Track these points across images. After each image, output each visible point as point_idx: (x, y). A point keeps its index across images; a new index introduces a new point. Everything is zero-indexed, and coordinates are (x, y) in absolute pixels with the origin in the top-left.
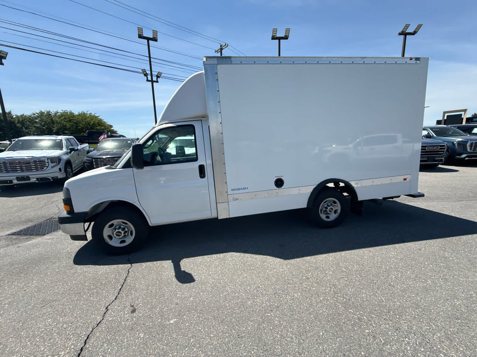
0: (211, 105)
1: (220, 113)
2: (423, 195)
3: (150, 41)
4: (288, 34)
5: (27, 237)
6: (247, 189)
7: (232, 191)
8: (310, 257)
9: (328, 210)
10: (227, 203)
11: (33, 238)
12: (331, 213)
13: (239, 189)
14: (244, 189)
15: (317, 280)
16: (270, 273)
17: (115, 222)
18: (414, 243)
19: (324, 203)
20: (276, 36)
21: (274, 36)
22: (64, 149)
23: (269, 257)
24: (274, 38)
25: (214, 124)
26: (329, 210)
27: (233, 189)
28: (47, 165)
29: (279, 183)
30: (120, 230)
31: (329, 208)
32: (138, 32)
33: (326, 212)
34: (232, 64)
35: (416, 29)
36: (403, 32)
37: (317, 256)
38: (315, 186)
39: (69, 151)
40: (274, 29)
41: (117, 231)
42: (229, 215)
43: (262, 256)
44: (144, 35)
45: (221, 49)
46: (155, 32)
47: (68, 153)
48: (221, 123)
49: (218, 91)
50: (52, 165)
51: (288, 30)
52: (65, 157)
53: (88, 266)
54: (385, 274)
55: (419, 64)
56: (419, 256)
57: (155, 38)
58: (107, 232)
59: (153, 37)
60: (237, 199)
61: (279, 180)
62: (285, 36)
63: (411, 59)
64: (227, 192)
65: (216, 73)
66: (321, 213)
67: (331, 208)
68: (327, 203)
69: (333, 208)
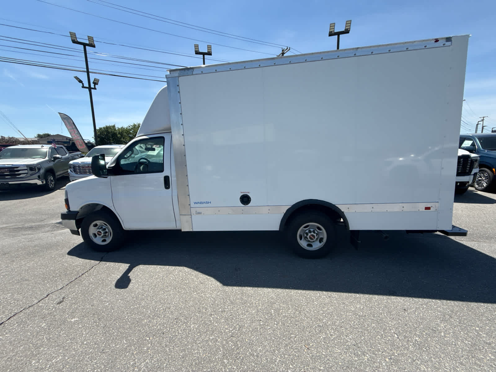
0: (174, 117)
1: (182, 124)
2: (465, 234)
3: (205, 56)
4: (349, 27)
6: (210, 203)
7: (195, 204)
8: (251, 288)
9: (308, 237)
10: (190, 216)
12: (314, 241)
13: (201, 203)
14: (207, 203)
17: (98, 222)
18: (403, 298)
19: (305, 227)
20: (334, 31)
21: (332, 32)
23: (212, 279)
24: (331, 34)
25: (177, 138)
26: (310, 237)
27: (196, 202)
29: (245, 199)
30: (100, 230)
31: (309, 234)
32: (195, 49)
33: (306, 239)
34: (194, 75)
37: (259, 289)
38: (290, 206)
40: (332, 24)
41: (98, 230)
42: (192, 228)
43: (207, 276)
45: (283, 53)
46: (209, 47)
48: (183, 135)
49: (180, 103)
51: (349, 23)
55: (450, 46)
56: (393, 319)
57: (209, 52)
58: (92, 230)
60: (200, 213)
61: (245, 196)
62: (345, 30)
63: (437, 41)
64: (189, 205)
65: (178, 86)
66: (301, 239)
67: (312, 235)
68: (310, 228)
69: (315, 235)
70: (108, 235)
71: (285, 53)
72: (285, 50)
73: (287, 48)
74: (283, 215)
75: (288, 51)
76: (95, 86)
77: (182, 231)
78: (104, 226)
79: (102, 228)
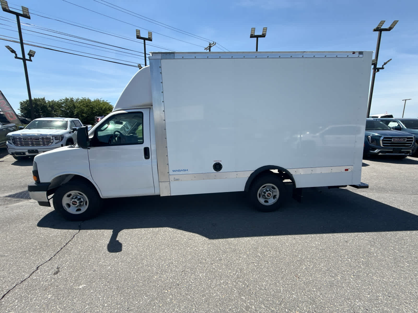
0: (155, 94)
1: (163, 102)
2: (367, 187)
3: (146, 41)
4: (265, 33)
5: (18, 199)
6: (187, 171)
8: (234, 239)
9: (266, 195)
10: (169, 183)
11: (21, 201)
12: (269, 198)
13: (179, 171)
14: (185, 170)
15: (228, 262)
16: (190, 250)
17: (73, 193)
18: (342, 234)
19: (263, 188)
20: (254, 34)
21: (252, 34)
22: (68, 129)
23: (197, 235)
24: (252, 36)
25: (157, 113)
27: (174, 170)
28: (52, 142)
29: (218, 167)
30: (76, 200)
31: (267, 193)
32: (137, 33)
33: (264, 197)
34: (175, 59)
35: (392, 25)
36: (378, 28)
37: (240, 239)
38: (253, 172)
39: (72, 131)
40: (253, 28)
41: (73, 200)
42: (170, 193)
43: (191, 233)
44: (142, 36)
45: (210, 47)
46: (150, 34)
47: (71, 132)
48: (164, 111)
49: (162, 83)
50: (55, 141)
51: (265, 29)
52: (68, 136)
53: (46, 228)
54: (298, 264)
55: (362, 58)
56: (342, 249)
57: (150, 38)
58: (65, 200)
59: (148, 37)
60: (178, 180)
61: (217, 164)
63: (354, 53)
64: (168, 173)
65: (160, 67)
66: (260, 197)
67: (269, 193)
68: (266, 188)
69: (271, 193)
70: (84, 204)
71: (211, 47)
72: (211, 44)
73: (214, 43)
74: (248, 178)
75: (214, 45)
76: (30, 58)
77: (161, 196)
78: (79, 196)
79: (76, 198)
